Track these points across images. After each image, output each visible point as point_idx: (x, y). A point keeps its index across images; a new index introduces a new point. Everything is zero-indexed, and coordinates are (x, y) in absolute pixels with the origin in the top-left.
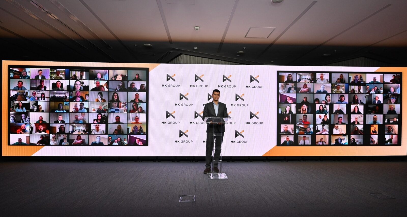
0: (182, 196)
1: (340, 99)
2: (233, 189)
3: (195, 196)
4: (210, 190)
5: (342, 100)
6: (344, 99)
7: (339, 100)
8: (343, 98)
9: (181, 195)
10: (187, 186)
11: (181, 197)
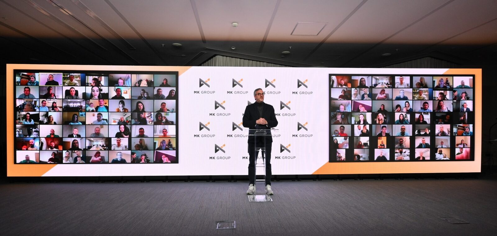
0: (220, 222)
1: (423, 106)
2: (278, 213)
3: (235, 221)
4: (252, 215)
5: (426, 107)
6: (428, 107)
7: (421, 108)
8: (427, 105)
9: (218, 221)
10: (225, 209)
11: (218, 223)
